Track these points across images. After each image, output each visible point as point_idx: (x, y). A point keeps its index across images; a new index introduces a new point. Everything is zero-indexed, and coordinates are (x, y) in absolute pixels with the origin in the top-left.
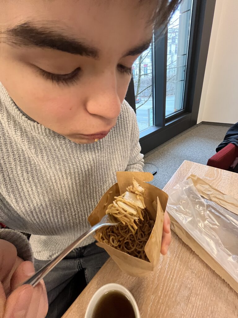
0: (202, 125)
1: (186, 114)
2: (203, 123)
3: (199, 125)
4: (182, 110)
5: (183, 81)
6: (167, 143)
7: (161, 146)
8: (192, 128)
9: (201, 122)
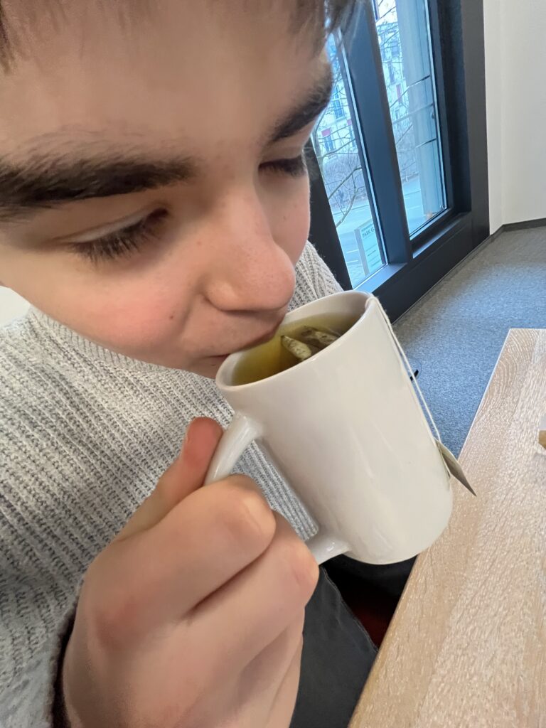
0: (505, 233)
1: (457, 218)
2: (506, 228)
3: (497, 237)
4: (446, 212)
5: (436, 141)
6: (424, 297)
7: (413, 308)
8: (481, 246)
9: (501, 228)
